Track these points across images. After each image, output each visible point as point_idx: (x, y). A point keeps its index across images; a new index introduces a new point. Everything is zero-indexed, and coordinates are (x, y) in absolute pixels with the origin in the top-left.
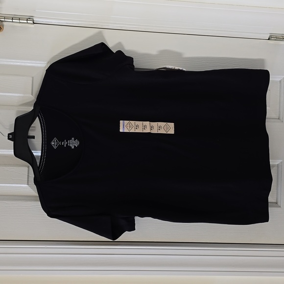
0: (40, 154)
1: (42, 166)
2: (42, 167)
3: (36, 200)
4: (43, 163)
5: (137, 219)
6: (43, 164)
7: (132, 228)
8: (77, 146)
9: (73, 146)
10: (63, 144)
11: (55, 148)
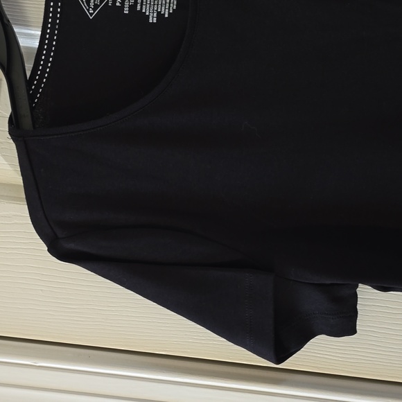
0: (36, 44)
1: (42, 76)
2: (40, 81)
3: (15, 199)
4: (45, 66)
5: (366, 295)
6: (43, 71)
7: (344, 323)
8: (166, 16)
9: (155, 14)
10: (118, 4)
11: (91, 14)
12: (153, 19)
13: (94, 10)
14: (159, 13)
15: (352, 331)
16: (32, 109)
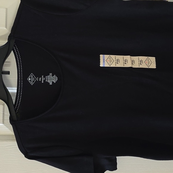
2: (18, 105)
6: (19, 102)
8: (55, 82)
9: (51, 82)
10: (40, 80)
11: (32, 84)
12: (51, 84)
13: (33, 82)
14: (52, 82)
15: (116, 169)
16: (16, 114)
